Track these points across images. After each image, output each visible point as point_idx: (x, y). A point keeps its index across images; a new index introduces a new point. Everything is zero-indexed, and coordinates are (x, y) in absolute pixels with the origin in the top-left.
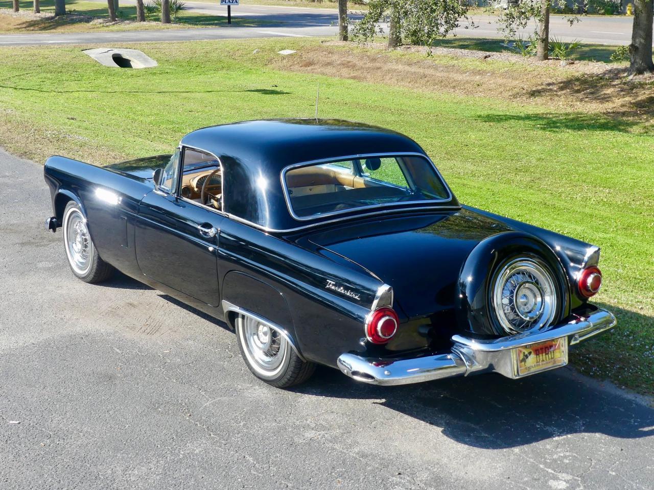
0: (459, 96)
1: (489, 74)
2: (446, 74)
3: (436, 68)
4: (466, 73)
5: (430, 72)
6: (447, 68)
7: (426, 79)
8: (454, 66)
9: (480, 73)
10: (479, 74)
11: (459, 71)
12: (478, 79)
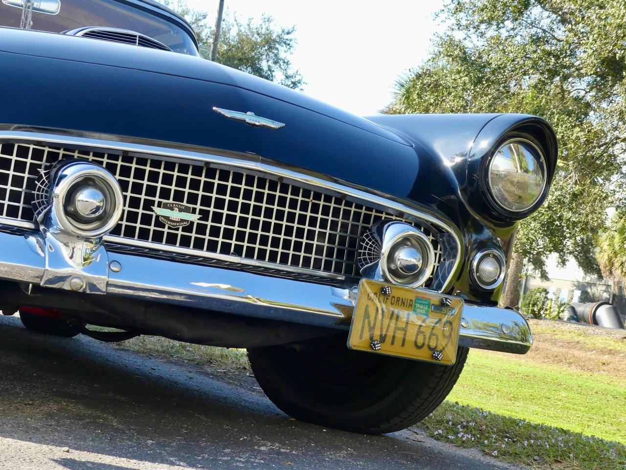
0: (573, 370)
1: (622, 355)
2: (564, 350)
3: (554, 343)
4: (592, 351)
5: (547, 345)
6: (570, 345)
7: (537, 352)
8: (578, 342)
9: (611, 352)
10: (609, 354)
11: (584, 348)
12: (606, 358)
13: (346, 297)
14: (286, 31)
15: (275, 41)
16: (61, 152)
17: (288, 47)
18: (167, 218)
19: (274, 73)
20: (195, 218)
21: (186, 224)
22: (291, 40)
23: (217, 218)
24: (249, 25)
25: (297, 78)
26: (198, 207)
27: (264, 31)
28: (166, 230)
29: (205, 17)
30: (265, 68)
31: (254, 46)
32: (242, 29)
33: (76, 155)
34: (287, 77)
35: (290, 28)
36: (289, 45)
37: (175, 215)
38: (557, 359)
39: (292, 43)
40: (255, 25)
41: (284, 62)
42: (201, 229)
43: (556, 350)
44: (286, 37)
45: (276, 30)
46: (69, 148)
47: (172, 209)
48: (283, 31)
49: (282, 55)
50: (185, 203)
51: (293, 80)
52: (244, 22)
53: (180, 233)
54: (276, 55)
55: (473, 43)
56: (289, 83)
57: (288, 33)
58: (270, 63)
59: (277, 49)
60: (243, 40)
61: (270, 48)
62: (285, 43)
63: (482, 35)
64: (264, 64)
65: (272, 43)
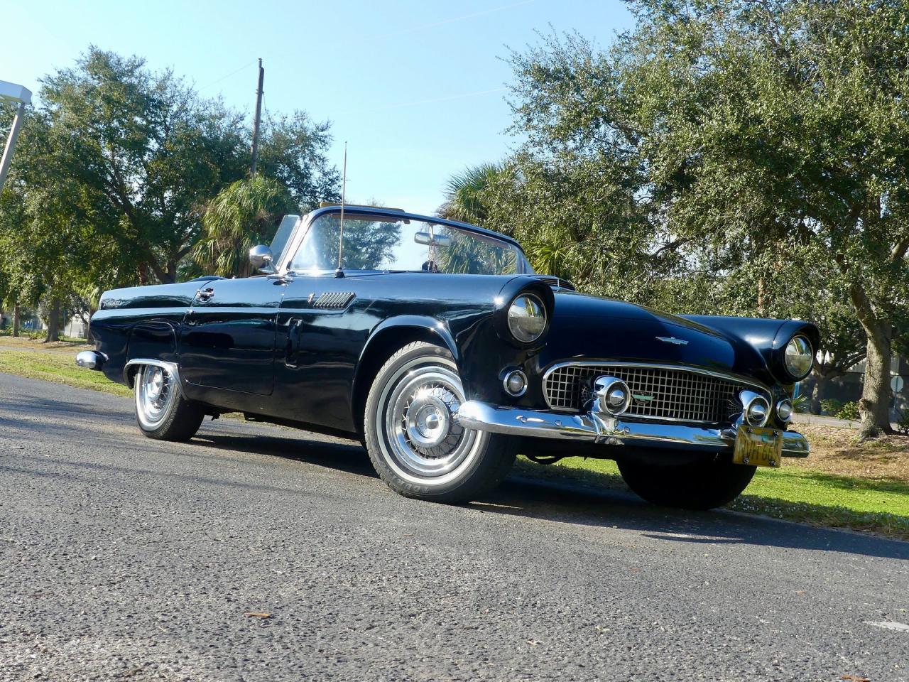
13: (719, 434)
14: (320, 127)
15: (309, 138)
16: (595, 370)
17: (323, 143)
18: (639, 400)
19: (311, 171)
20: (651, 398)
21: (647, 402)
22: (326, 137)
23: (661, 397)
24: (283, 124)
25: (335, 175)
26: (652, 392)
27: (299, 129)
28: (638, 406)
29: (242, 118)
30: (302, 167)
31: (290, 144)
32: (275, 127)
33: (602, 371)
34: (325, 174)
35: (324, 123)
36: (324, 141)
37: (643, 398)
39: (327, 140)
40: (289, 122)
41: (320, 159)
42: (654, 404)
44: (320, 134)
45: (311, 127)
46: (599, 368)
47: (640, 395)
48: (317, 128)
49: (318, 152)
50: (646, 391)
51: (331, 177)
52: (278, 120)
53: (644, 407)
54: (312, 153)
56: (327, 180)
57: (322, 130)
58: (307, 160)
59: (312, 146)
60: (278, 139)
61: (305, 146)
62: (320, 140)
64: (301, 163)
65: (307, 140)
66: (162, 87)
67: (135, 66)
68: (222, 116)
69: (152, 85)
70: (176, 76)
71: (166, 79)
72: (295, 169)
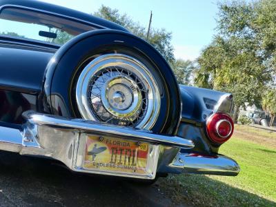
0: (254, 142)
3: (248, 133)
5: (246, 134)
6: (253, 133)
11: (258, 135)
12: (265, 139)
17: (169, 38)
19: (165, 46)
22: (170, 36)
25: (172, 48)
27: (162, 34)
29: (144, 29)
31: (159, 38)
34: (169, 47)
35: (170, 32)
38: (249, 138)
40: (159, 31)
41: (168, 43)
43: (248, 135)
45: (166, 33)
49: (167, 41)
51: (170, 49)
52: (156, 30)
55: (226, 38)
57: (169, 34)
58: (164, 43)
59: (166, 39)
60: (156, 36)
61: (164, 39)
63: (229, 36)
64: (162, 44)
65: (164, 37)
66: (123, 19)
67: (115, 12)
68: (139, 28)
69: (120, 18)
70: (128, 16)
71: (124, 16)
72: (160, 45)
